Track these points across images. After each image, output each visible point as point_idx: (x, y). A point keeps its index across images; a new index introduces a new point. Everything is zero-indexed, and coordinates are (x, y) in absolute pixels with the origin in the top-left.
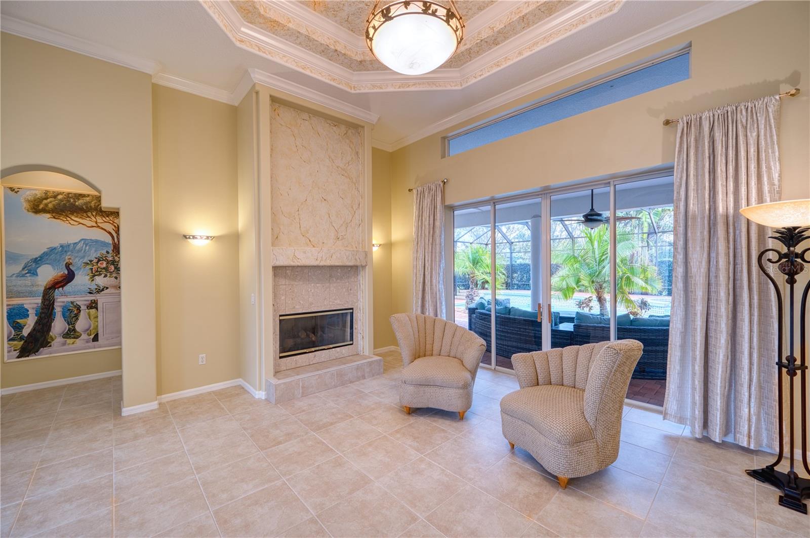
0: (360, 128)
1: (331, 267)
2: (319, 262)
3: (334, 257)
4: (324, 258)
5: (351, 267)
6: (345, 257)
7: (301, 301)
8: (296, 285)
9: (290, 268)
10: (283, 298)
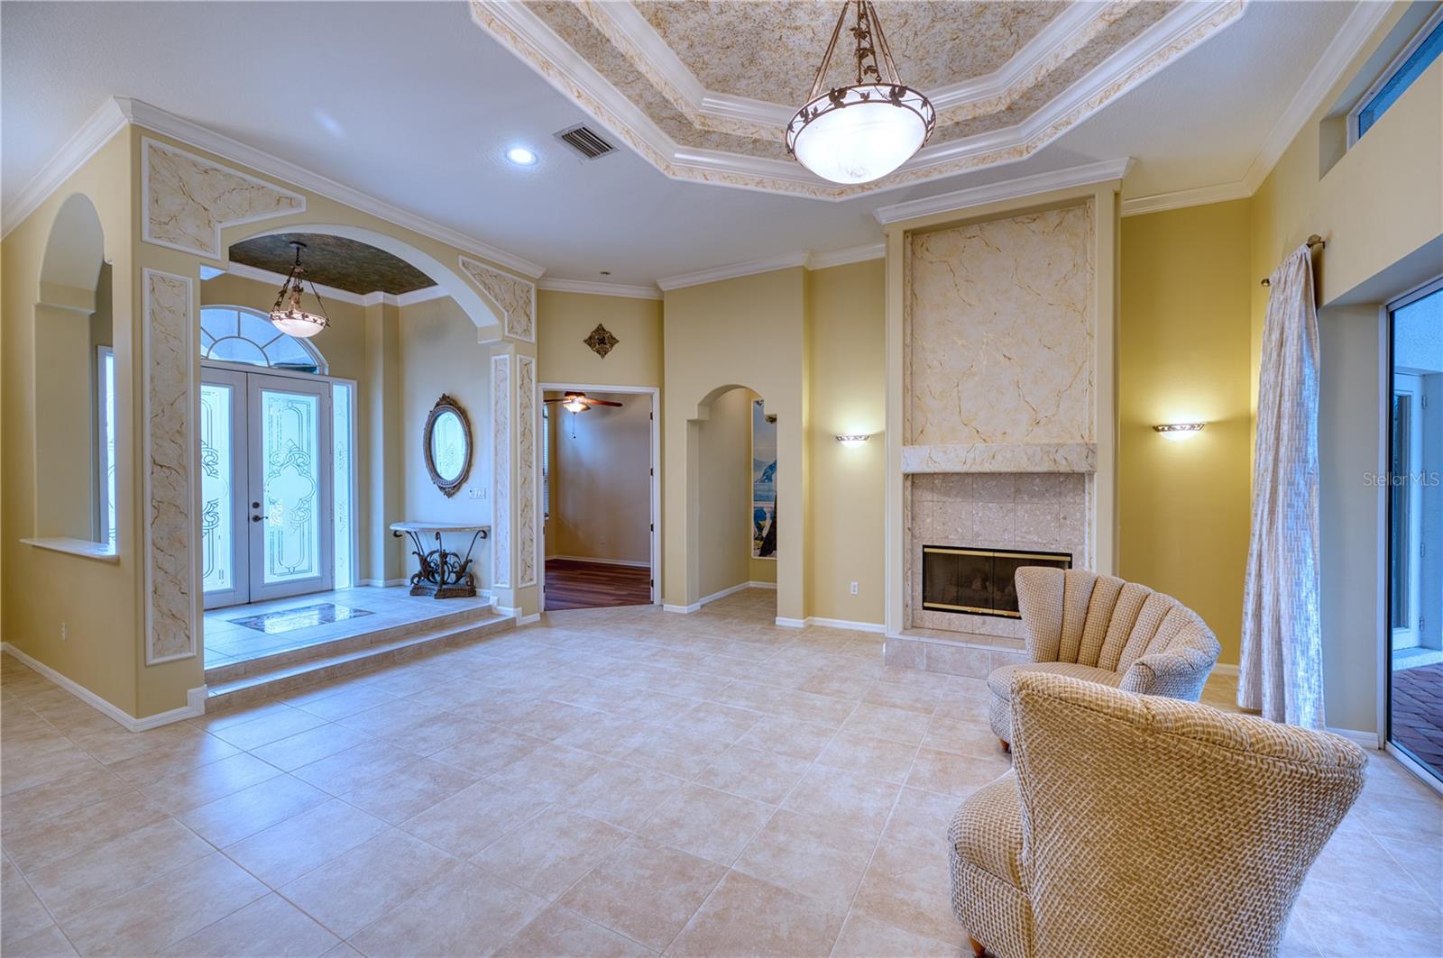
0: (1088, 201)
1: (1019, 476)
2: (968, 466)
3: (999, 457)
4: (978, 460)
5: (1068, 475)
6: (1025, 458)
7: (959, 529)
8: (950, 503)
9: (941, 477)
10: (929, 520)
